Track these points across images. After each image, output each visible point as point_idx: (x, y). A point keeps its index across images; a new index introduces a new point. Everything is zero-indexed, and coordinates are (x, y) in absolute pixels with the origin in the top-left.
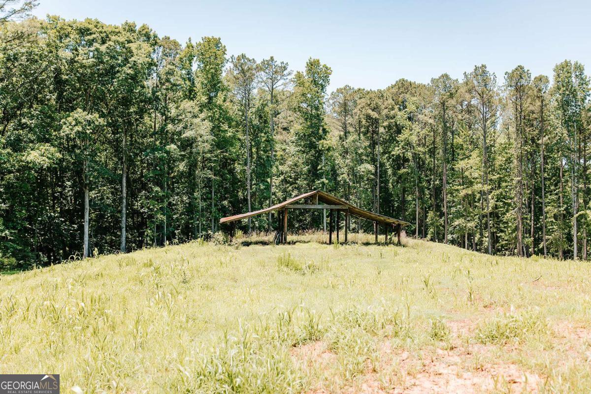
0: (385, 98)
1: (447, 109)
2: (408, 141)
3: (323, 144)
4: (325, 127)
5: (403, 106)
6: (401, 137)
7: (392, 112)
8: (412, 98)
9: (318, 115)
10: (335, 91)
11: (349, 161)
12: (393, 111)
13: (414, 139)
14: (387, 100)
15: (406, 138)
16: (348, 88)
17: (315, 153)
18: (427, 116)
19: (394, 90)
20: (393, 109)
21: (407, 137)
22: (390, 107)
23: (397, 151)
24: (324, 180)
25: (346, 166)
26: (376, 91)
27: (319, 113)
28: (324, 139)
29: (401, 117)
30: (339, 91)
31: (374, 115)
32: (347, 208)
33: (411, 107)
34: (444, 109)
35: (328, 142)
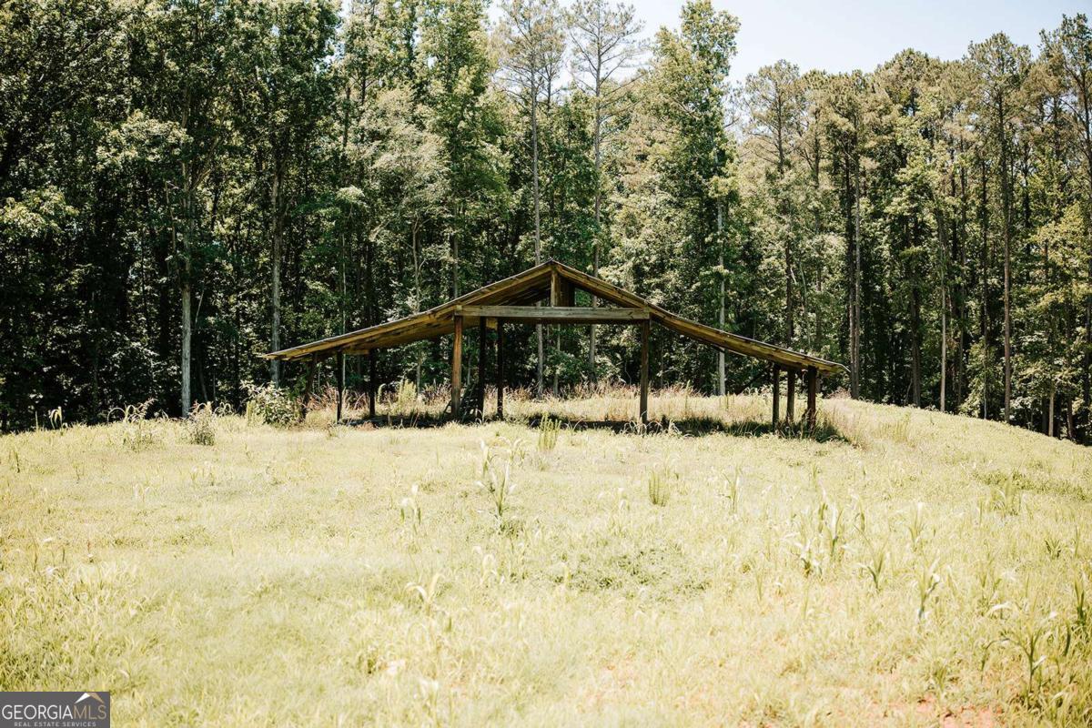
0: (869, 90)
1: (1007, 111)
2: (921, 181)
3: (718, 186)
4: (723, 146)
5: (911, 104)
6: (904, 174)
7: (885, 119)
8: (930, 89)
9: (708, 121)
10: (756, 73)
11: (786, 226)
12: (888, 117)
13: (935, 178)
14: (874, 92)
15: (918, 175)
16: (784, 66)
17: (701, 207)
18: (964, 126)
19: (892, 72)
20: (887, 111)
21: (919, 172)
22: (882, 107)
23: (897, 205)
24: (720, 268)
25: (781, 238)
26: (850, 74)
27: (710, 115)
28: (721, 174)
29: (906, 129)
30: (766, 73)
31: (845, 125)
32: (648, 317)
33: (928, 107)
34: (1000, 110)
35: (729, 181)
